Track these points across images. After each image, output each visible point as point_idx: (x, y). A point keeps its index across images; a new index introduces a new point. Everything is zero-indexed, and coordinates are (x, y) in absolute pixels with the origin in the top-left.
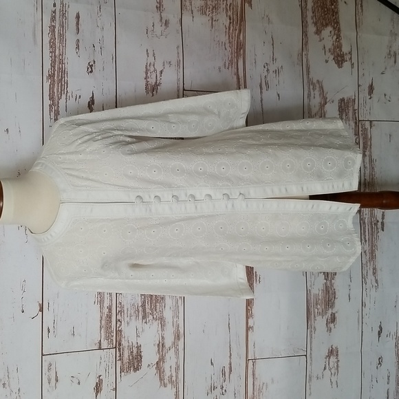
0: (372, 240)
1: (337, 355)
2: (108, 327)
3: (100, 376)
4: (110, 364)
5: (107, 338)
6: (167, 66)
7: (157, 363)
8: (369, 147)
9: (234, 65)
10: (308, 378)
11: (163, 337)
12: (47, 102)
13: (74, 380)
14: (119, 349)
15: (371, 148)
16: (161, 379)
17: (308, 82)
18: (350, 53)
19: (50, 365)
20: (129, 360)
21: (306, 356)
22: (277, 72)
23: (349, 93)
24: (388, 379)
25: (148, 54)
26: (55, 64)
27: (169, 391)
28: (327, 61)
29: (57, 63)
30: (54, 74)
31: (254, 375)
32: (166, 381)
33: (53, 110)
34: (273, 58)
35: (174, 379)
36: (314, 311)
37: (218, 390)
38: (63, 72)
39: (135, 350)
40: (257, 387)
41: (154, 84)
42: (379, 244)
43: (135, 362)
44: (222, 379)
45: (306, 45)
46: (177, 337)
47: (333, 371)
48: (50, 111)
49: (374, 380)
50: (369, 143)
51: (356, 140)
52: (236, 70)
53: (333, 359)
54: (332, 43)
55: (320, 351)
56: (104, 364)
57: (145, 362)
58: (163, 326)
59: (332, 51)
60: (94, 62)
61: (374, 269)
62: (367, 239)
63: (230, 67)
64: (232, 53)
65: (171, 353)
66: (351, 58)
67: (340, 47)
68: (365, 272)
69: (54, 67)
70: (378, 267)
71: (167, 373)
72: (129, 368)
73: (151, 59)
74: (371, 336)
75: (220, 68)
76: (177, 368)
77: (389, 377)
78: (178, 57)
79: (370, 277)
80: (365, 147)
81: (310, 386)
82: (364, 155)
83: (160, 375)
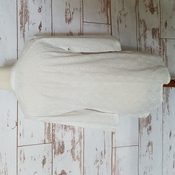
0: (167, 93)
1: (152, 145)
2: (49, 133)
3: (45, 156)
4: (50, 150)
5: (48, 138)
6: (75, 10)
7: (71, 150)
8: (165, 51)
9: (106, 11)
10: (139, 156)
11: (74, 138)
12: (19, 25)
13: (32, 158)
14: (54, 143)
15: (166, 51)
16: (73, 157)
17: (139, 20)
18: (157, 8)
19: (21, 151)
20: (59, 148)
21: (138, 145)
22: (125, 15)
23: (156, 26)
24: (174, 156)
25: (66, 4)
26: (23, 7)
27: (77, 163)
28: (147, 11)
29: (24, 7)
30: (22, 12)
31: (115, 155)
32: (76, 158)
33: (22, 29)
34: (123, 8)
35: (79, 157)
36: (142, 125)
37: (99, 162)
38: (27, 11)
39: (61, 144)
40: (116, 160)
41: (69, 18)
42: (170, 95)
43: (61, 149)
44: (101, 157)
45: (138, 3)
46: (81, 137)
47: (150, 152)
48: (21, 30)
49: (168, 156)
50: (165, 49)
51: (160, 47)
52: (106, 13)
53: (150, 147)
54: (149, 3)
55: (145, 143)
56: (46, 151)
57: (66, 149)
58: (74, 132)
59: (149, 7)
60: (42, 7)
61: (168, 106)
62: (165, 92)
63: (104, 12)
64: (105, 6)
65: (78, 145)
66: (157, 10)
67: (152, 5)
68: (164, 107)
69: (23, 9)
70: (169, 105)
71: (76, 154)
72: (58, 152)
73: (68, 7)
74: (166, 136)
75: (99, 12)
76: (81, 152)
77: (174, 155)
78: (81, 6)
79: (166, 110)
80: (163, 51)
81: (140, 159)
82: (163, 54)
83: (73, 156)
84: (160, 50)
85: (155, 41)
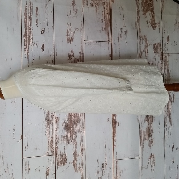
0: (169, 107)
1: (154, 158)
2: (52, 146)
3: (48, 168)
4: (53, 162)
5: (51, 151)
6: (77, 30)
7: (73, 162)
8: (167, 65)
9: (107, 29)
10: (141, 168)
11: (76, 150)
12: (24, 47)
13: (36, 169)
14: (57, 156)
15: (168, 65)
16: (75, 169)
17: (140, 36)
18: (159, 23)
19: (26, 163)
20: (61, 160)
21: (140, 158)
22: (126, 32)
23: (158, 41)
24: (177, 168)
25: (68, 25)
26: (27, 30)
27: (79, 174)
28: (148, 27)
29: (28, 30)
30: (27, 34)
31: (116, 167)
32: (78, 170)
34: (124, 26)
35: (81, 168)
36: (143, 138)
37: (101, 174)
38: (31, 33)
39: (64, 156)
40: (118, 172)
41: (71, 38)
42: (172, 108)
43: (64, 161)
44: (102, 169)
45: (139, 20)
46: (82, 150)
47: (152, 165)
48: (25, 51)
49: (171, 169)
50: (167, 63)
51: (161, 62)
52: (107, 31)
53: (152, 160)
54: (150, 19)
55: (146, 156)
56: (50, 162)
57: (68, 161)
58: (76, 145)
59: (151, 23)
60: (44, 29)
61: (170, 119)
63: (105, 30)
64: (106, 24)
65: (80, 157)
66: (159, 26)
67: (154, 20)
68: (166, 121)
69: (27, 31)
70: (172, 119)
71: (78, 166)
72: (61, 164)
73: (69, 27)
74: (168, 149)
75: (100, 31)
76: (82, 164)
77: (177, 167)
78: (82, 26)
79: (168, 123)
80: (165, 65)
81: (142, 171)
82: (165, 69)
83: (75, 167)
84: (162, 65)
85: (157, 56)
